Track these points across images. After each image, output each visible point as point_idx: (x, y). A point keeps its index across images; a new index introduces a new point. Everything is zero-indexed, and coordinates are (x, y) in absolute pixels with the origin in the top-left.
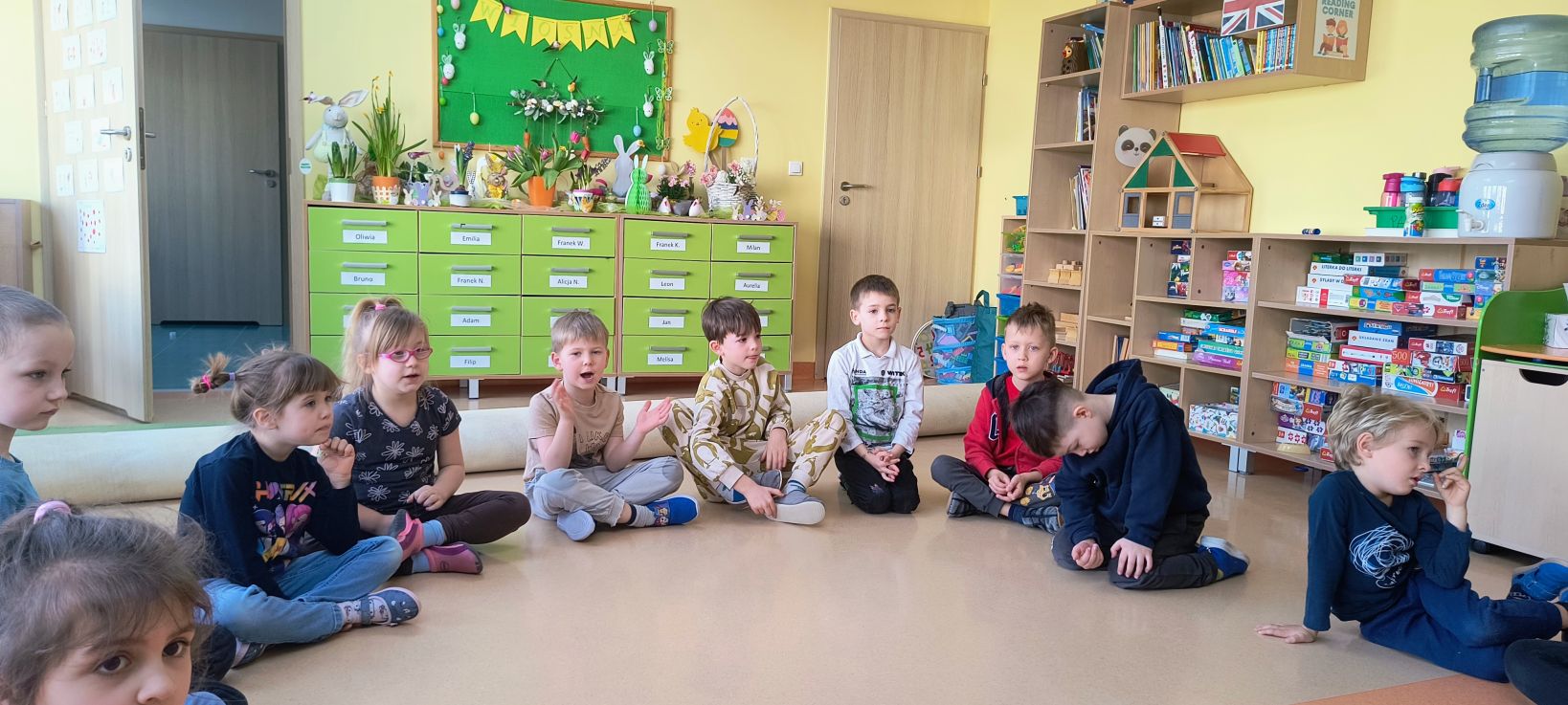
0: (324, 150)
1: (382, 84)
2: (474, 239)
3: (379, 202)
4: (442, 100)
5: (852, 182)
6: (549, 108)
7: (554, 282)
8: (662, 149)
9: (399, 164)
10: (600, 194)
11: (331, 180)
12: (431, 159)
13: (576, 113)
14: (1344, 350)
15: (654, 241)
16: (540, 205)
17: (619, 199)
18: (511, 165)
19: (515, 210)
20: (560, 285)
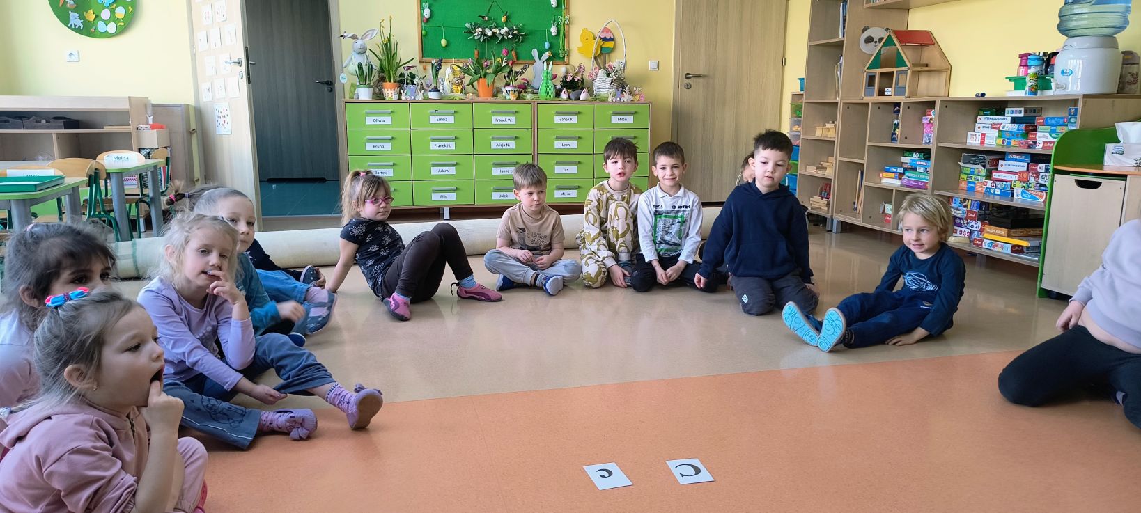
0: (354, 68)
1: (386, 24)
2: (443, 120)
3: (387, 98)
4: (423, 32)
5: (693, 73)
6: (490, 34)
7: (494, 145)
8: (564, 57)
9: (398, 74)
10: (523, 88)
11: (358, 86)
12: (418, 70)
13: (507, 36)
14: (994, 174)
15: (557, 118)
16: (484, 96)
17: (535, 91)
18: (465, 71)
19: (469, 101)
20: (498, 147)
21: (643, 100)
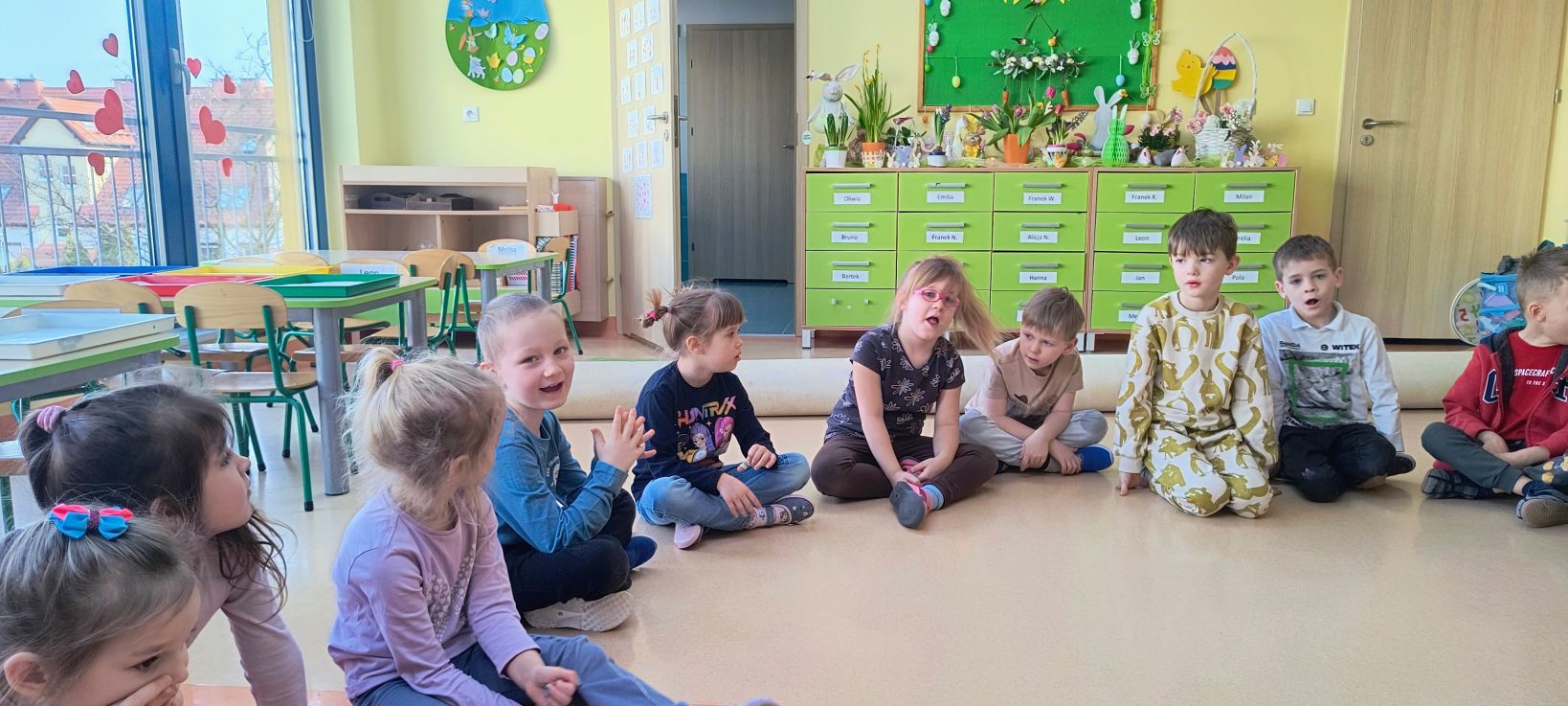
0: (822, 122)
1: (872, 57)
2: (948, 197)
3: (866, 166)
4: (927, 67)
5: (1377, 118)
6: (1028, 65)
7: (1024, 237)
8: (1147, 97)
9: (885, 130)
10: (1075, 148)
11: (827, 149)
12: (915, 124)
13: (1055, 67)
15: (1129, 194)
16: (1013, 161)
17: (1096, 152)
18: (987, 124)
19: (989, 169)
20: (1030, 241)
21: (1283, 165)
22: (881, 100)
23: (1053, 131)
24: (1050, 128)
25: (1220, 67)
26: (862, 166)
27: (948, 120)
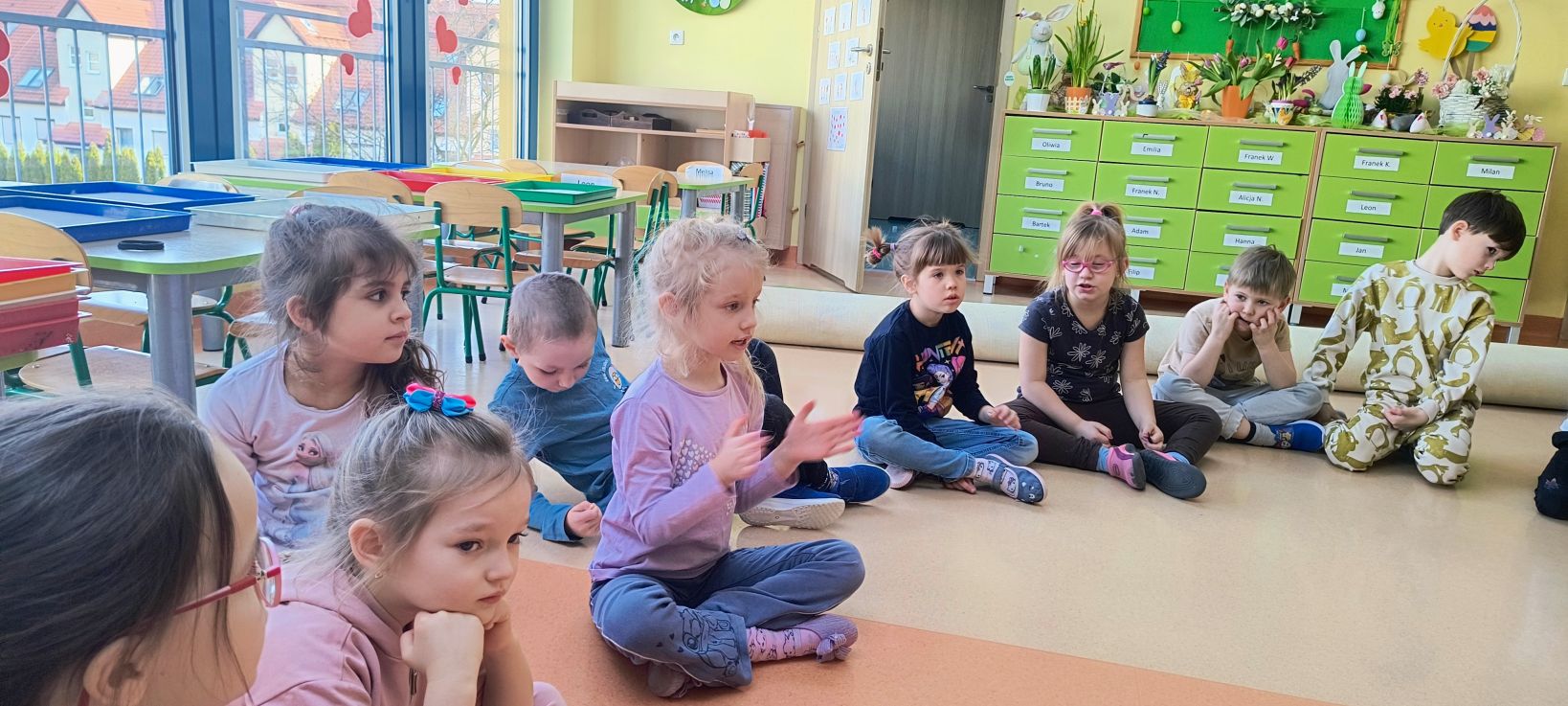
2: (1154, 150)
3: (1069, 111)
4: (1146, 10)
7: (1235, 198)
8: (1390, 55)
9: (1093, 74)
10: (1303, 106)
11: (1029, 91)
12: (1126, 70)
15: (1359, 159)
16: (1231, 115)
17: (1325, 112)
18: (1206, 74)
19: (1203, 122)
20: (1241, 201)
21: (1539, 140)
22: (1093, 43)
23: (1280, 85)
24: (1277, 81)
25: (1477, 27)
26: (1065, 112)
27: (1164, 67)
